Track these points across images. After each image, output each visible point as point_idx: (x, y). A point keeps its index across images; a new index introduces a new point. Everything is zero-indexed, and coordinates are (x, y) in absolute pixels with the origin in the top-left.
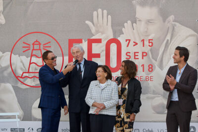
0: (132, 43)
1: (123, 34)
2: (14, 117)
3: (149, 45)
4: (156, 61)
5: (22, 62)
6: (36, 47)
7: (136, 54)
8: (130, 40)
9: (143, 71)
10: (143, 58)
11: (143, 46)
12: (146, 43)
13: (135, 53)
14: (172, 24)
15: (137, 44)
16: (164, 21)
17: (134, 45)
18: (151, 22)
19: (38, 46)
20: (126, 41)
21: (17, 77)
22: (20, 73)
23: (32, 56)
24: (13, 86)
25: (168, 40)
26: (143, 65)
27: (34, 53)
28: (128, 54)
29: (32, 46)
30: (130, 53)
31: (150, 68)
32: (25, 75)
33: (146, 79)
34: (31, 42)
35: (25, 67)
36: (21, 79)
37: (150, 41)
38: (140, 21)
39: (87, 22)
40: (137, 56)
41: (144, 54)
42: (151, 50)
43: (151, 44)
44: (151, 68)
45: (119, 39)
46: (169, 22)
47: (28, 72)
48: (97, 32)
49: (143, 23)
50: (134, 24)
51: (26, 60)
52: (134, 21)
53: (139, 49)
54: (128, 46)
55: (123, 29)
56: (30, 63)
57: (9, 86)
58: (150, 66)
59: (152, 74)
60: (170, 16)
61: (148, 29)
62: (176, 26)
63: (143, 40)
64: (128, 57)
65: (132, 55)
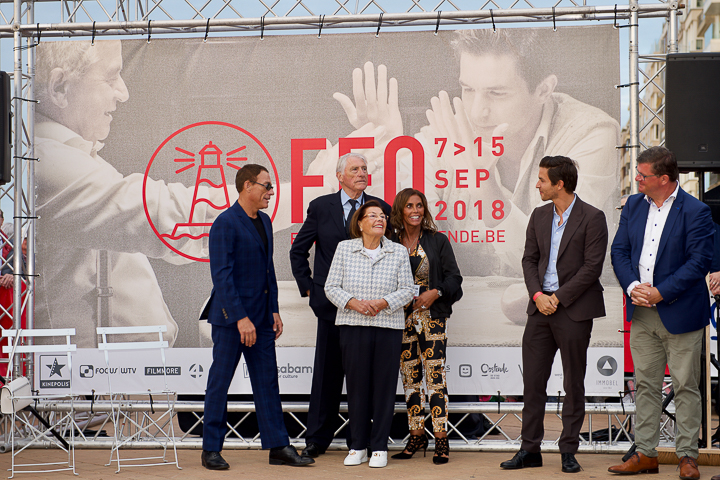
0: (450, 148)
1: (429, 124)
2: (153, 337)
3: (494, 152)
4: (513, 192)
5: (172, 197)
6: (210, 159)
7: (462, 175)
8: (445, 140)
9: (480, 218)
10: (478, 186)
11: (480, 155)
12: (487, 146)
13: (458, 172)
14: (552, 97)
15: (463, 149)
16: (532, 89)
17: (456, 153)
18: (498, 94)
19: (216, 156)
20: (436, 143)
21: (161, 237)
22: (168, 225)
23: (199, 182)
24: (150, 259)
25: (542, 138)
26: (479, 203)
27: (205, 174)
28: (441, 175)
29: (198, 158)
30: (445, 172)
31: (496, 210)
32: (181, 230)
33: (487, 236)
34: (196, 149)
35: (181, 212)
36: (171, 242)
37: (497, 142)
38: (470, 90)
39: (338, 96)
40: (465, 179)
41: (482, 175)
42: (499, 164)
43: (498, 149)
44: (500, 210)
45: (417, 137)
46: (544, 92)
47: (190, 224)
48: (363, 120)
49: (478, 96)
50: (456, 100)
51: (184, 194)
52: (455, 92)
53: (469, 161)
54: (439, 156)
55: (428, 112)
56: (195, 202)
57: (141, 259)
58: (498, 206)
59: (502, 225)
60: (546, 76)
61: (490, 111)
62: (561, 102)
63: (479, 140)
64: (442, 183)
65: (451, 177)
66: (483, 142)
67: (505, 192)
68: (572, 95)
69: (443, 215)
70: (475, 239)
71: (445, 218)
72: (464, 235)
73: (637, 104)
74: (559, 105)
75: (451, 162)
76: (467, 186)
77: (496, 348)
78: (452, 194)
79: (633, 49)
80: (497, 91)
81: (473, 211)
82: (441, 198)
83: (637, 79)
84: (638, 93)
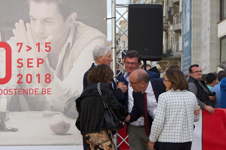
0: (24, 48)
1: (14, 36)
3: (46, 50)
4: (55, 69)
7: (30, 61)
8: (22, 44)
9: (39, 82)
10: (38, 66)
11: (39, 51)
12: (43, 47)
13: (28, 60)
14: (74, 24)
15: (30, 48)
16: (65, 19)
17: (27, 50)
18: (48, 22)
20: (18, 45)
25: (69, 44)
26: (38, 75)
28: (20, 61)
30: (22, 60)
31: (47, 78)
33: (43, 91)
37: (48, 45)
38: (34, 19)
40: (32, 63)
41: (40, 61)
42: (48, 56)
43: (48, 49)
44: (49, 78)
45: (8, 42)
46: (70, 21)
49: (38, 22)
50: (27, 24)
52: (27, 20)
53: (34, 54)
54: (19, 51)
55: (14, 30)
58: (48, 76)
59: (50, 86)
60: (72, 13)
61: (44, 30)
62: (79, 26)
63: (38, 44)
64: (20, 65)
65: (25, 62)
66: (40, 45)
67: (51, 70)
68: (84, 23)
69: (21, 81)
70: (36, 93)
71: (22, 83)
72: (31, 91)
73: (115, 28)
74: (78, 27)
75: (25, 55)
76: (32, 67)
77: (47, 146)
78: (25, 71)
79: (113, 1)
80: (47, 20)
81: (35, 79)
82: (20, 72)
83: (115, 15)
84: (115, 22)
